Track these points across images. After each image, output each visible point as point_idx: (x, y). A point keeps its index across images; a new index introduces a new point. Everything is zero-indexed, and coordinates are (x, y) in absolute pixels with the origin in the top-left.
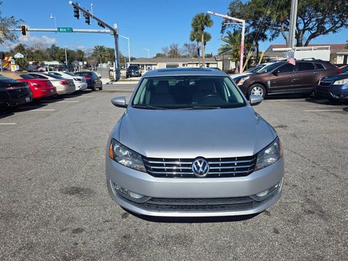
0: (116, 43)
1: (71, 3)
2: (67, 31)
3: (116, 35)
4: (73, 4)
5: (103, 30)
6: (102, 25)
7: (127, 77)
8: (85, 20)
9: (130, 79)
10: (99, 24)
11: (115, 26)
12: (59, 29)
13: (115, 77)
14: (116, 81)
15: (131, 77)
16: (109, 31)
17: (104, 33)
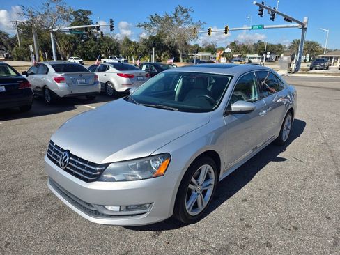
0: (303, 36)
1: (255, 3)
2: (259, 28)
3: (304, 28)
4: (256, 4)
5: (291, 25)
6: (288, 20)
7: (311, 69)
8: (270, 16)
9: (312, 71)
10: (285, 19)
11: (305, 20)
12: (252, 27)
13: (293, 69)
14: (293, 73)
15: (316, 69)
16: (297, 25)
17: (293, 27)
